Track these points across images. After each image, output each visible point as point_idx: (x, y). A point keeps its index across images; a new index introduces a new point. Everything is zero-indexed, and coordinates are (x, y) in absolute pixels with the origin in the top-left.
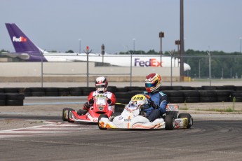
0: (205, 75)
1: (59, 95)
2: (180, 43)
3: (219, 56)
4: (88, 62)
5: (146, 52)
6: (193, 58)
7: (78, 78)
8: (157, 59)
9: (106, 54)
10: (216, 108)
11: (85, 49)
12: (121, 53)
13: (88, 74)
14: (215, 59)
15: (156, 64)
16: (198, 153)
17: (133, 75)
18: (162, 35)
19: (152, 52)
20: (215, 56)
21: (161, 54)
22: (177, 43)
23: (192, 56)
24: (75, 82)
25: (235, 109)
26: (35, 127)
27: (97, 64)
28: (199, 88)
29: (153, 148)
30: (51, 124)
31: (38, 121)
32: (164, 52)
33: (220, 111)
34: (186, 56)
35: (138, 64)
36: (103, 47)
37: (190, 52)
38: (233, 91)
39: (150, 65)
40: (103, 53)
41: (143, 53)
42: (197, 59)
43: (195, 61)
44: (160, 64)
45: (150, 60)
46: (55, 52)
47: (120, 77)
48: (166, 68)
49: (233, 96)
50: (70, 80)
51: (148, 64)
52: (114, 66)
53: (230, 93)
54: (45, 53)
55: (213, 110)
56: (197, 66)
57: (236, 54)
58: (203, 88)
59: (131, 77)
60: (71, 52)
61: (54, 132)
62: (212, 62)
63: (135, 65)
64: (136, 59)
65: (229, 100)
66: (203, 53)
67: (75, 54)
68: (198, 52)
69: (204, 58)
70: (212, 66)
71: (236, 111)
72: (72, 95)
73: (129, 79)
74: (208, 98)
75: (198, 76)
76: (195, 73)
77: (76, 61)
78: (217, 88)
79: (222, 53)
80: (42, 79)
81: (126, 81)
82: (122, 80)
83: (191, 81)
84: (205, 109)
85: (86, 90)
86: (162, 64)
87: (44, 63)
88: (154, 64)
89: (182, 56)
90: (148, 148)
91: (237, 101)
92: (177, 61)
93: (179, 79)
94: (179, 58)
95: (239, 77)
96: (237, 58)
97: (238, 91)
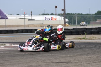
0: (74, 23)
1: (13, 33)
2: (64, 10)
3: (80, 16)
4: (25, 19)
5: (50, 14)
6: (70, 17)
7: (21, 25)
8: (54, 17)
9: (33, 15)
10: (78, 37)
11: (24, 13)
12: (39, 15)
13: (25, 24)
14: (79, 17)
15: (54, 19)
16: (69, 56)
17: (44, 24)
18: (56, 7)
19: (52, 14)
20: (78, 16)
21: (56, 15)
22: (62, 10)
23: (69, 16)
24: (20, 27)
25: (87, 37)
26: (2, 47)
27: (29, 20)
28: (71, 29)
29: (51, 55)
30: (9, 45)
31: (3, 44)
32: (57, 14)
33: (80, 38)
34: (66, 16)
35: (46, 19)
36: (32, 13)
37: (68, 14)
38: (85, 30)
39: (51, 20)
40: (32, 15)
41: (49, 15)
42: (71, 17)
43: (70, 18)
44: (56, 19)
45: (52, 17)
46: (12, 15)
47: (39, 25)
48: (58, 21)
49: (85, 32)
50: (18, 26)
51: (51, 19)
52: (36, 20)
53: (84, 31)
54: (7, 15)
55: (77, 38)
56: (71, 20)
57: (87, 14)
58: (73, 29)
59: (43, 25)
60: (18, 15)
61: (10, 49)
62: (77, 18)
63: (45, 20)
64: (45, 17)
65: (84, 34)
66: (74, 14)
67: (19, 16)
68: (71, 14)
69: (74, 16)
70: (77, 20)
71: (87, 38)
72: (18, 33)
73: (42, 26)
74: (75, 33)
75: (71, 24)
76: (70, 23)
77: (20, 18)
78: (79, 29)
79: (81, 14)
80: (6, 26)
81: (41, 27)
82: (40, 26)
83: (69, 26)
84: (74, 38)
85: (24, 30)
86: (57, 19)
87: (7, 20)
88: (53, 19)
89: (65, 16)
90: (48, 55)
91: (87, 34)
92: (63, 18)
93: (63, 25)
94: (63, 16)
95: (89, 24)
96: (88, 16)
97: (88, 30)
